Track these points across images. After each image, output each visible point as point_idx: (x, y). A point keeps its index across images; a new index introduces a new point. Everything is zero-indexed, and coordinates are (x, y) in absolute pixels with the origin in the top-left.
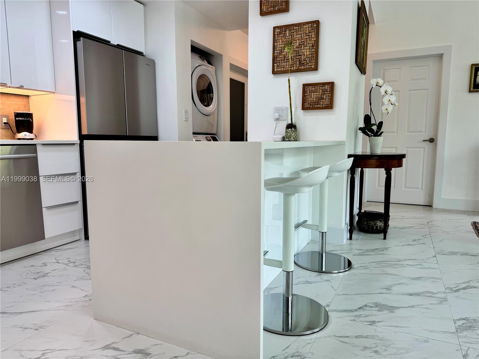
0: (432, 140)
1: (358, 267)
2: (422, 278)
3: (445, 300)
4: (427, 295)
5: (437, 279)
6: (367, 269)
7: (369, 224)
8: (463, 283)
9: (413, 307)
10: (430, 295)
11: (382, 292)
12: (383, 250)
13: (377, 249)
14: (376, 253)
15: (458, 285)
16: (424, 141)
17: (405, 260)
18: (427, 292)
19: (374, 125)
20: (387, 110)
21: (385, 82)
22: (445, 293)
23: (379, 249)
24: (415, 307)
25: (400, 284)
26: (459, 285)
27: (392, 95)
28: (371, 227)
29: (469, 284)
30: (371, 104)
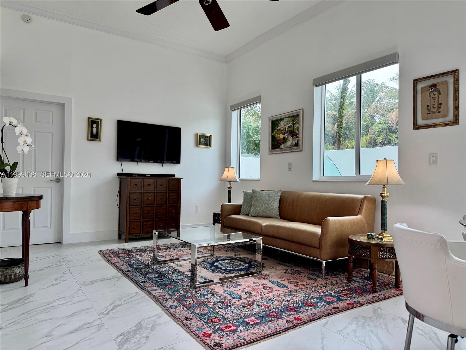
0: (58, 180)
1: (6, 325)
2: (76, 312)
3: (101, 325)
4: (86, 326)
5: (89, 309)
6: (17, 324)
7: (6, 273)
8: (110, 305)
9: (78, 343)
10: (88, 326)
11: (43, 342)
12: (28, 298)
13: (21, 299)
14: (21, 303)
15: (106, 309)
16: (51, 181)
17: (55, 301)
18: (85, 324)
19: (7, 165)
20: (22, 150)
21: (19, 122)
22: (99, 319)
23: (23, 298)
24: (79, 342)
25: (58, 326)
26: (108, 308)
27: (27, 136)
28: (8, 276)
29: (114, 305)
30: (2, 143)
